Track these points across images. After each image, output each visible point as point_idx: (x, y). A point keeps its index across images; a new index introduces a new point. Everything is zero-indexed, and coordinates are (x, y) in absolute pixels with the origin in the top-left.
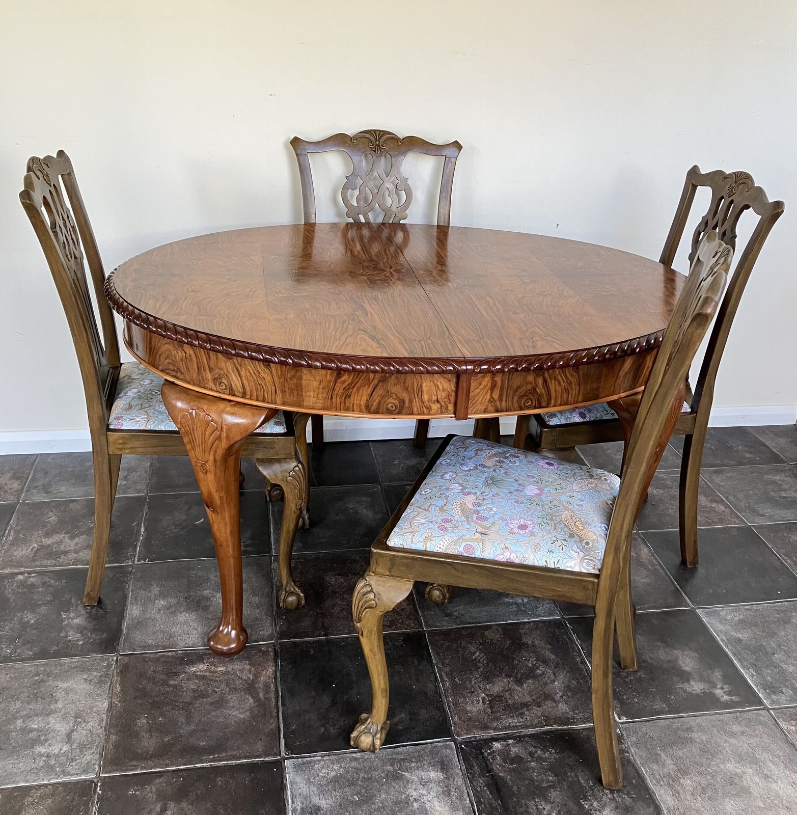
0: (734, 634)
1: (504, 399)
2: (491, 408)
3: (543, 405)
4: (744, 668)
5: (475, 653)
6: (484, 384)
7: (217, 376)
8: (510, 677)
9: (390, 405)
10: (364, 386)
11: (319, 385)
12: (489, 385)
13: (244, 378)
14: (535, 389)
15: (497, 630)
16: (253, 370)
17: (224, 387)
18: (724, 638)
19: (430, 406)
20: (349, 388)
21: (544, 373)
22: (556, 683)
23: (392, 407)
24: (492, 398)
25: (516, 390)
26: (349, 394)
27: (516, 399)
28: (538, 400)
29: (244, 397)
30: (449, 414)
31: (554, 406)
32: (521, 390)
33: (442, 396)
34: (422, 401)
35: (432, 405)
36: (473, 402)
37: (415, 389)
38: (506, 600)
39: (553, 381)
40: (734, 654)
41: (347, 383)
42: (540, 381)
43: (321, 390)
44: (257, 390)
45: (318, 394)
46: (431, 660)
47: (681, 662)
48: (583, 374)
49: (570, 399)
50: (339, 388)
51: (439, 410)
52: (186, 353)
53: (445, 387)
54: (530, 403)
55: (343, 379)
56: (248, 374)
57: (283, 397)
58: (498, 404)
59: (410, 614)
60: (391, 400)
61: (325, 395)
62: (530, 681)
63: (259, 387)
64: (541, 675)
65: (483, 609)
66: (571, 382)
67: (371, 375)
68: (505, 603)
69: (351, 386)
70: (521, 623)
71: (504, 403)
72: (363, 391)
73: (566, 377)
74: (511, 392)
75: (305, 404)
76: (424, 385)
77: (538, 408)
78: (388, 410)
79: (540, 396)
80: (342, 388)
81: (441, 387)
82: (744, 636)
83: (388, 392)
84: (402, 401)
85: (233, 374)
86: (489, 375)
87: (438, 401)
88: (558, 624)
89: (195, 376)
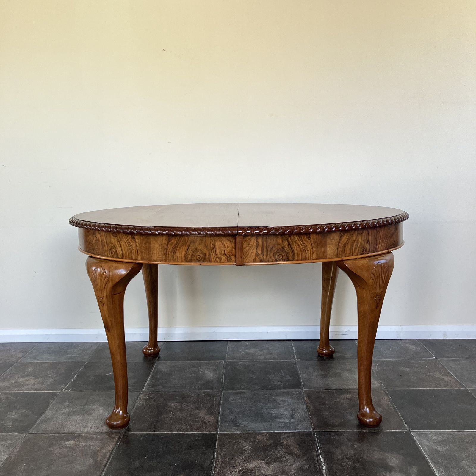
0: (436, 448)
1: (265, 254)
2: (257, 259)
3: (290, 259)
4: (436, 467)
5: (245, 446)
6: (251, 243)
7: (110, 248)
8: (263, 461)
9: (198, 257)
10: (183, 246)
11: (159, 246)
12: (255, 244)
13: (122, 247)
14: (283, 248)
15: (266, 435)
16: (126, 241)
17: (113, 254)
18: (427, 449)
19: (221, 257)
20: (175, 247)
21: (288, 239)
22: (293, 466)
23: (199, 258)
24: (257, 252)
25: (272, 249)
26: (175, 251)
27: (272, 254)
28: (287, 255)
29: (122, 258)
30: (232, 262)
31: (297, 260)
32: (275, 248)
33: (227, 251)
34: (216, 254)
35: (222, 257)
36: (246, 255)
37: (211, 246)
38: (279, 420)
39: (294, 244)
40: (431, 459)
41: (173, 245)
42: (286, 244)
43: (160, 249)
44: (129, 253)
45: (159, 252)
46: (215, 448)
47: (388, 460)
48: (314, 242)
49: (307, 257)
50: (170, 248)
51: (226, 260)
52: (97, 238)
53: (229, 246)
54: (281, 257)
55: (171, 242)
56: (124, 244)
57: (142, 256)
58: (262, 257)
59: (212, 424)
60: (198, 254)
61: (162, 252)
62: (276, 463)
63: (129, 251)
64: (285, 461)
65: (261, 424)
66: (307, 246)
67: (186, 239)
68: (277, 422)
69: (176, 246)
70: (283, 433)
71: (265, 257)
72: (182, 249)
73: (303, 242)
74: (269, 249)
75: (153, 258)
76: (216, 244)
77: (287, 261)
78: (197, 260)
79: (287, 253)
80: (171, 247)
81: (226, 246)
82: (442, 449)
83: (196, 249)
84: (205, 254)
85: (117, 245)
86: (254, 238)
87: (225, 254)
88: (309, 435)
89: (101, 250)
